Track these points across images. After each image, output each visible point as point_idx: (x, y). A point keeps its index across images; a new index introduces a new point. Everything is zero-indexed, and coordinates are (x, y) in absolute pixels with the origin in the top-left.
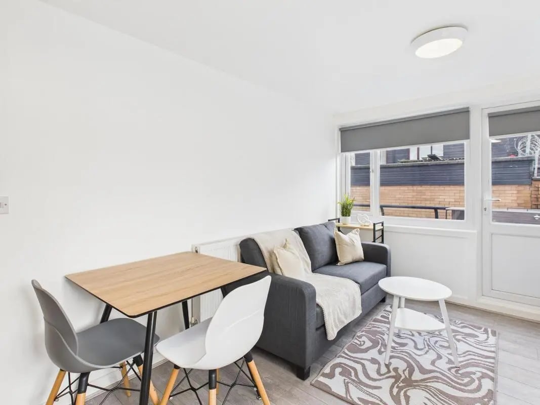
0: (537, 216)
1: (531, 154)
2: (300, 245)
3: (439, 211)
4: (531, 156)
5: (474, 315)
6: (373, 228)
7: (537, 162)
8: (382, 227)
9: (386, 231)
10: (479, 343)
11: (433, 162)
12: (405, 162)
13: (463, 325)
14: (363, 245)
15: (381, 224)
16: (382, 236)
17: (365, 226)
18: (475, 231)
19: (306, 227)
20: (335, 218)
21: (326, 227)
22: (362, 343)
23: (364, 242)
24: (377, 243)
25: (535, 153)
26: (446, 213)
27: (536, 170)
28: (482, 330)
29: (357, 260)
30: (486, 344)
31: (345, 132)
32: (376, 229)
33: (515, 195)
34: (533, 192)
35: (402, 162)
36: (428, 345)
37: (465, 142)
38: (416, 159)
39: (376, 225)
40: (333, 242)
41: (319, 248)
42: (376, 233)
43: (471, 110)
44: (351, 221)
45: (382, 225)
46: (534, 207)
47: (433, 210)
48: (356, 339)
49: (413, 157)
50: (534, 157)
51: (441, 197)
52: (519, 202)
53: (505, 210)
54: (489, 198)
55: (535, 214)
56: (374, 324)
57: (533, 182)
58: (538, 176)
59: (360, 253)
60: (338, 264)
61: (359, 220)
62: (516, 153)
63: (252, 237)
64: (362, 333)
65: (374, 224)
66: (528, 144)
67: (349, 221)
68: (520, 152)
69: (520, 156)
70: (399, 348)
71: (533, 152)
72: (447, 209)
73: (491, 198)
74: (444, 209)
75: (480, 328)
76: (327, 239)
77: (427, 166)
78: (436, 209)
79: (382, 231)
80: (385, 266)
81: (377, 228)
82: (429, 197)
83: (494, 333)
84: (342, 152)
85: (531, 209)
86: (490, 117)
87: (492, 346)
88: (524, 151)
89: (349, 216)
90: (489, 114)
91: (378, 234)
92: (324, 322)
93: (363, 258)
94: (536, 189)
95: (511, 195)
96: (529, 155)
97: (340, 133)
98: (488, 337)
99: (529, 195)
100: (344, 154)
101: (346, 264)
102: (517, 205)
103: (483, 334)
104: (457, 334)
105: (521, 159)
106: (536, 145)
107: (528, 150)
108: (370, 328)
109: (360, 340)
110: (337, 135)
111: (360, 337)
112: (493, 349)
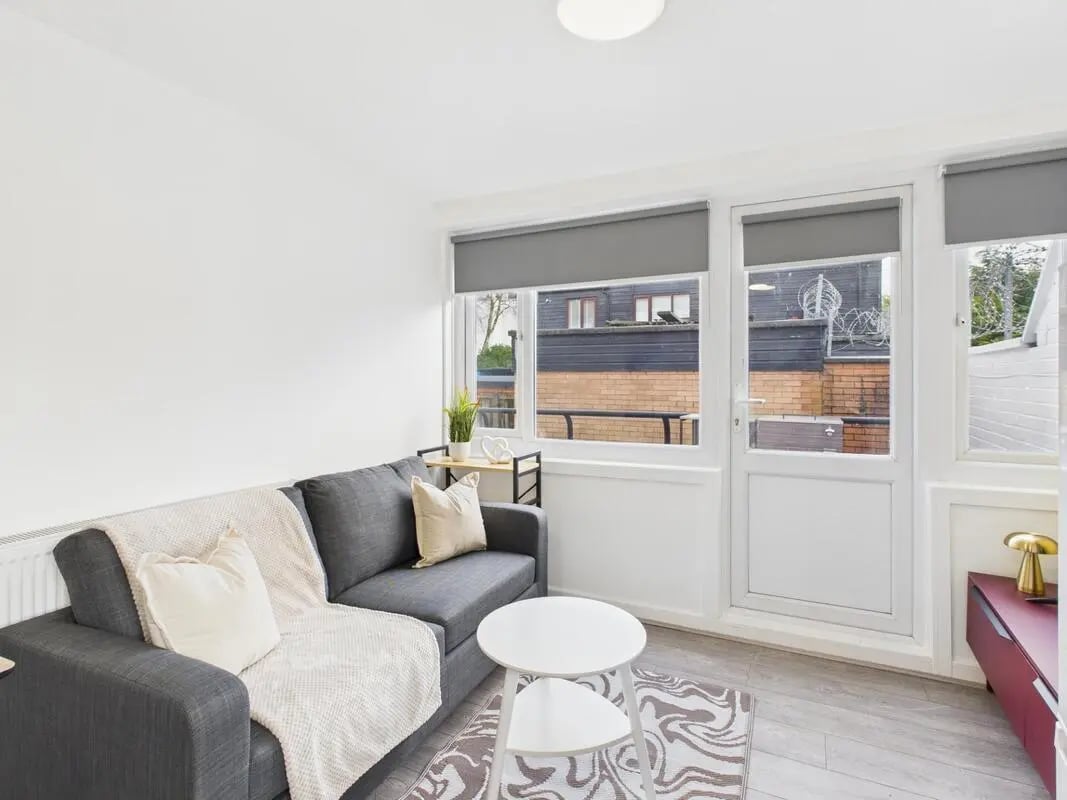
0: (830, 430)
1: (822, 315)
2: (293, 533)
3: (670, 420)
4: (823, 318)
5: (712, 654)
6: (512, 468)
7: (830, 329)
8: (537, 465)
9: (547, 474)
10: (712, 737)
11: (668, 326)
12: (618, 325)
13: (685, 687)
14: (484, 510)
15: (535, 458)
16: (538, 484)
17: (499, 463)
18: (717, 470)
19: (329, 478)
20: (440, 445)
21: (396, 471)
22: (440, 787)
23: (488, 504)
24: (521, 507)
25: (828, 314)
26: (681, 425)
27: (830, 342)
28: (723, 697)
29: (467, 550)
30: (729, 737)
31: (464, 245)
32: (521, 470)
33: (796, 389)
34: (825, 384)
35: (613, 325)
36: (603, 766)
37: (700, 276)
38: (647, 320)
39: (520, 463)
40: (407, 511)
41: (362, 530)
42: (520, 480)
43: (711, 207)
44: (472, 451)
45: (538, 461)
46: (827, 411)
47: (661, 420)
48: (428, 777)
49: (641, 316)
50: (827, 320)
51: (679, 393)
52: (804, 401)
53: (779, 419)
54: (742, 396)
55: (825, 426)
56: (488, 717)
57: (825, 366)
58: (832, 355)
59: (478, 533)
60: (418, 565)
61: (488, 448)
62: (800, 315)
63: (102, 525)
64: (450, 754)
65: (516, 461)
66: (818, 299)
67: (468, 454)
68: (806, 311)
69: (806, 318)
70: (530, 790)
71: (824, 312)
72: (682, 417)
73: (746, 398)
74: (677, 417)
75: (718, 692)
76: (388, 502)
77: (657, 333)
78: (666, 418)
79: (538, 472)
80: (531, 560)
81: (523, 467)
82: (658, 393)
83: (746, 701)
84: (457, 291)
85: (822, 415)
86: (746, 225)
87: (738, 742)
88: (813, 311)
89: (467, 440)
90: (743, 218)
91: (525, 484)
92: (287, 784)
93: (485, 543)
94: (830, 378)
95: (788, 390)
96: (820, 318)
97: (452, 247)
98: (733, 716)
99: (819, 389)
100: (462, 296)
101: (438, 563)
102: (799, 407)
103: (724, 707)
104: (671, 716)
105: (807, 324)
106: (829, 300)
107: (818, 308)
108: (474, 733)
109: (434, 777)
110: (446, 254)
111: (438, 769)
112: (738, 752)
